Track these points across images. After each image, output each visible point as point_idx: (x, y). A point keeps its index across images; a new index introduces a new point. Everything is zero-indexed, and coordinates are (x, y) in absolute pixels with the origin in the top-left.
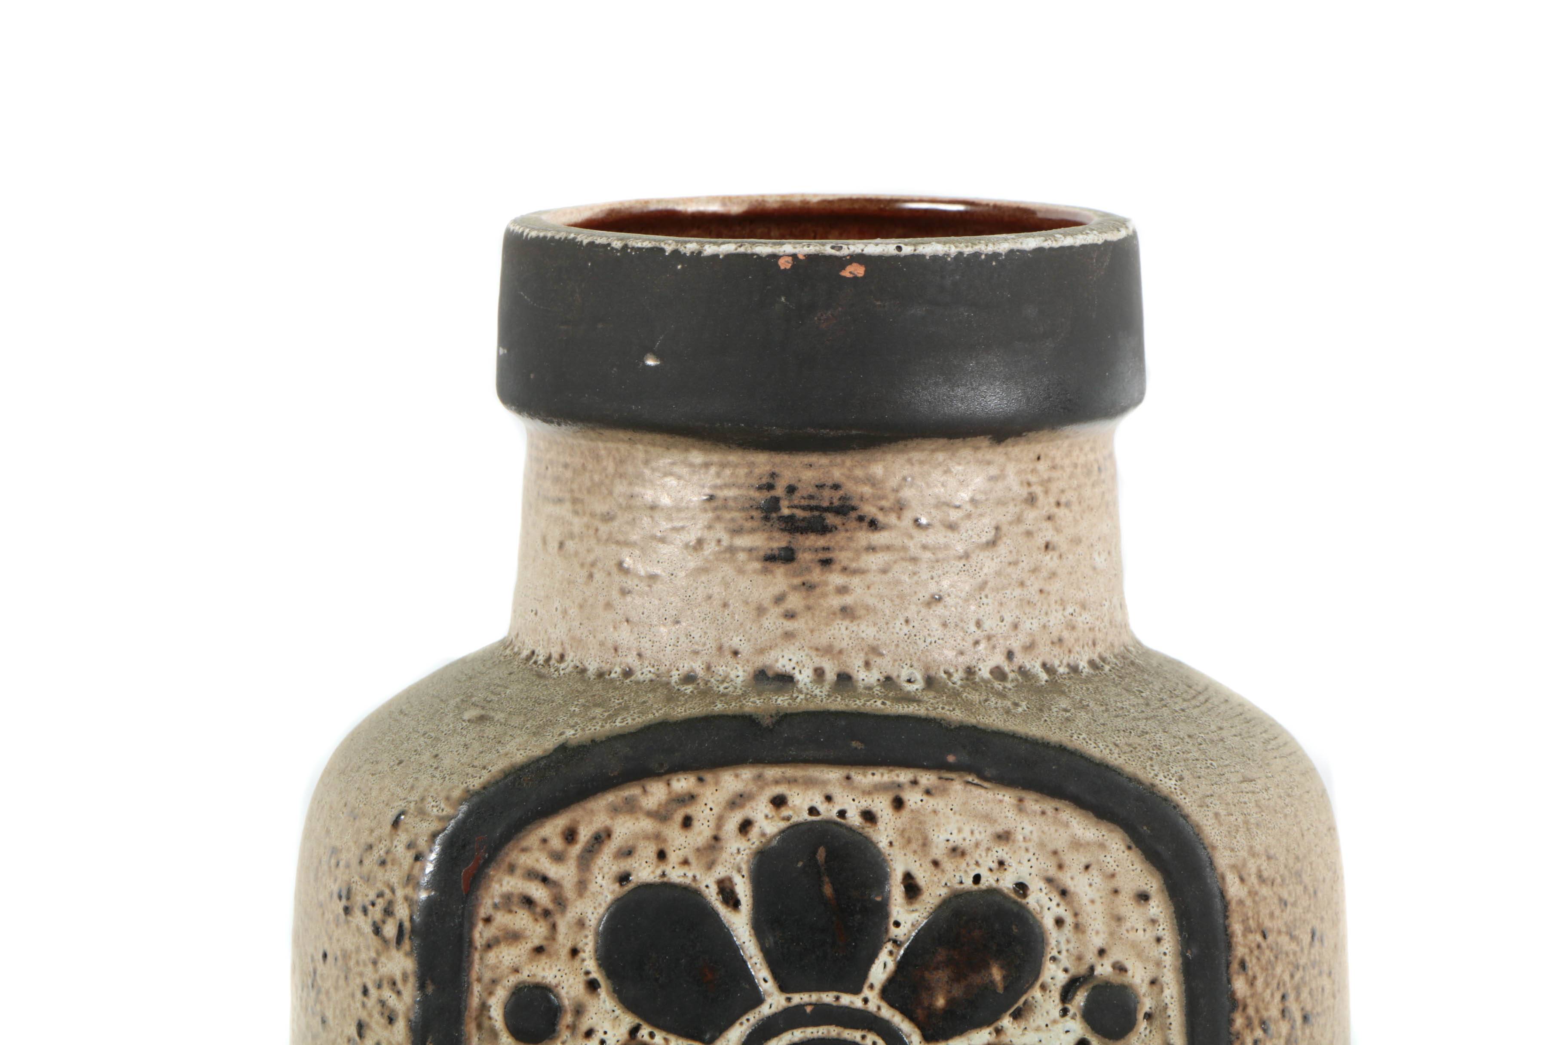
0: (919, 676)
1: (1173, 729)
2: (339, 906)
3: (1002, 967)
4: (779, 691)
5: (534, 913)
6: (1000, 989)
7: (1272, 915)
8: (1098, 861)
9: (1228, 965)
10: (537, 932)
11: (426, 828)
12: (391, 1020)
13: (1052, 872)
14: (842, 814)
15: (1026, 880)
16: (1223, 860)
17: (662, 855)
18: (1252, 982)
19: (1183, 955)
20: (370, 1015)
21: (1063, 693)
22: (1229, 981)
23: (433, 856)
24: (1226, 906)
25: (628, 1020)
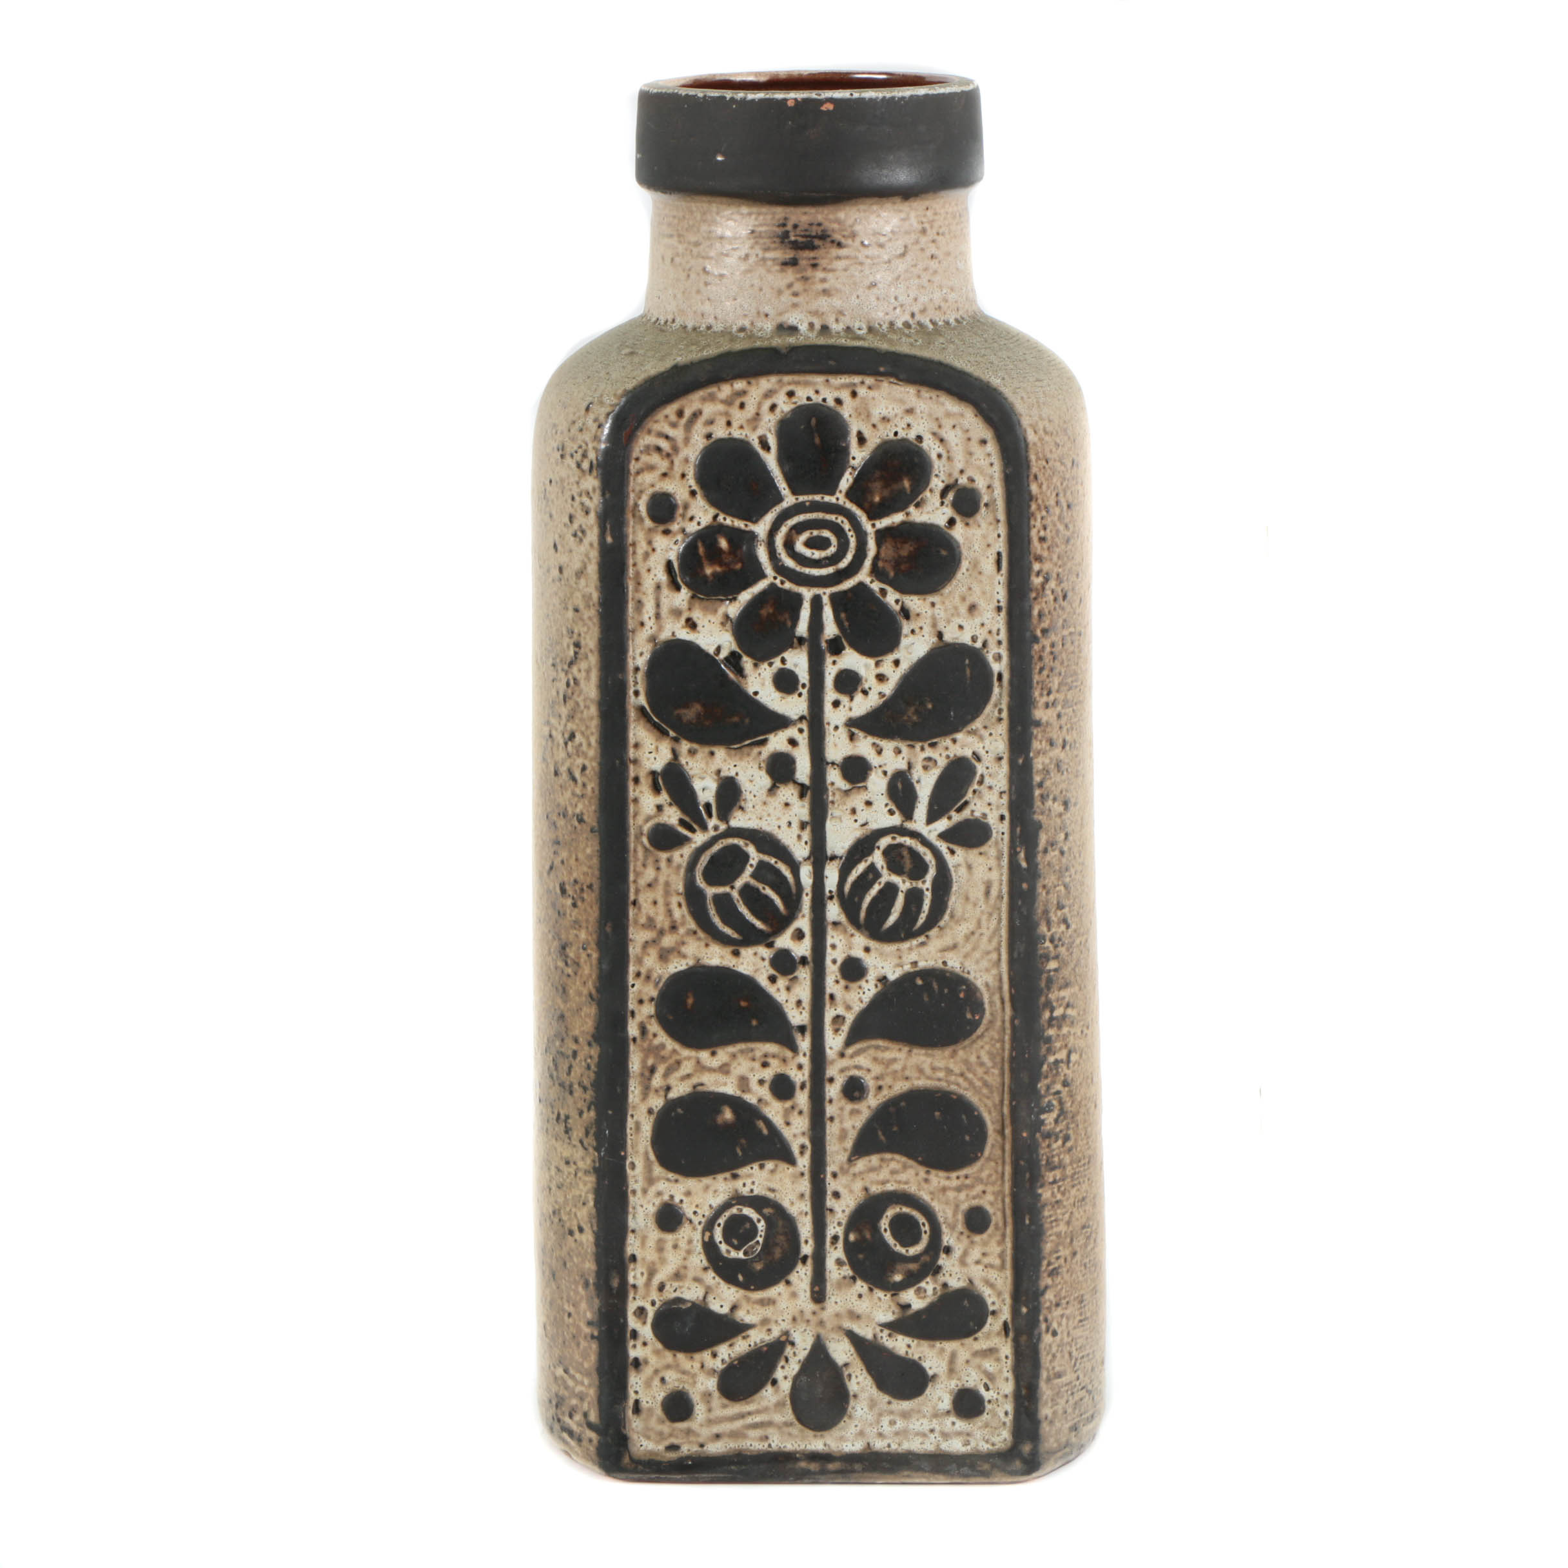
0: (864, 326)
1: (1000, 354)
2: (558, 455)
3: (909, 480)
4: (790, 335)
5: (661, 455)
6: (908, 491)
7: (1051, 451)
8: (960, 424)
9: (1028, 477)
10: (663, 465)
11: (603, 411)
12: (587, 513)
13: (936, 429)
14: (824, 400)
15: (922, 434)
16: (1025, 422)
17: (729, 424)
18: (1040, 486)
19: (1004, 472)
20: (576, 511)
21: (941, 335)
22: (1028, 485)
23: (608, 425)
24: (1027, 445)
25: (712, 511)
